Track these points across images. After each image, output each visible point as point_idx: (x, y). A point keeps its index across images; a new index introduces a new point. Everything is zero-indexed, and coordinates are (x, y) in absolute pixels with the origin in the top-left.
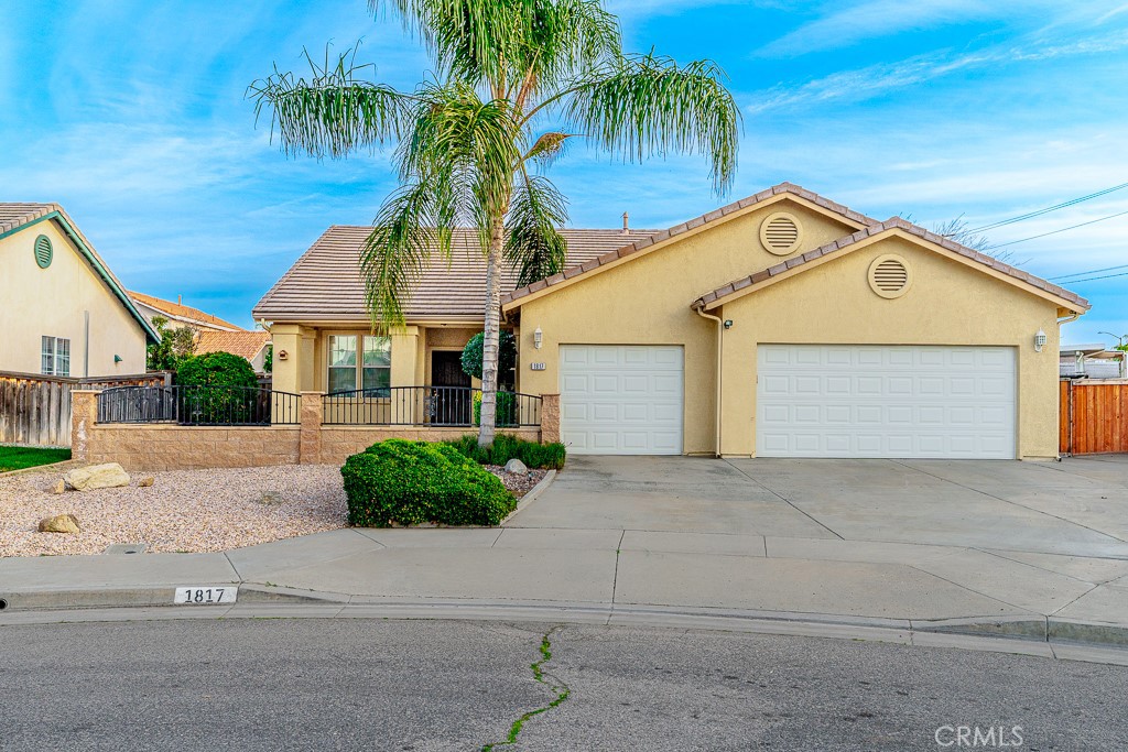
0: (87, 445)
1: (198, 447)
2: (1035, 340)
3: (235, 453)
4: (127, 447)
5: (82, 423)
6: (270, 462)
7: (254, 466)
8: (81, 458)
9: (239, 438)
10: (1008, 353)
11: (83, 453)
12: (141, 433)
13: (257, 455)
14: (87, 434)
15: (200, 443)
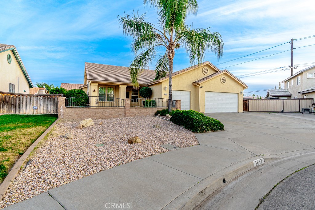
0: (64, 113)
1: (98, 113)
2: (241, 92)
3: (108, 115)
4: (76, 114)
5: (62, 107)
6: (118, 117)
7: (114, 118)
8: (62, 117)
9: (109, 111)
10: (237, 94)
11: (62, 116)
12: (81, 109)
13: (114, 115)
14: (64, 110)
15: (98, 112)
